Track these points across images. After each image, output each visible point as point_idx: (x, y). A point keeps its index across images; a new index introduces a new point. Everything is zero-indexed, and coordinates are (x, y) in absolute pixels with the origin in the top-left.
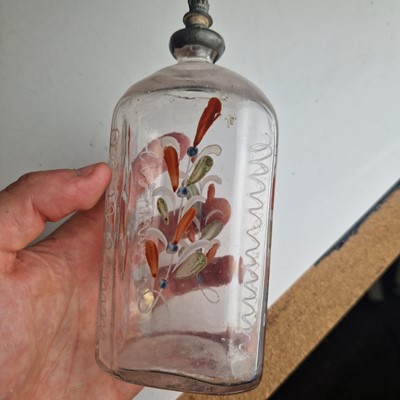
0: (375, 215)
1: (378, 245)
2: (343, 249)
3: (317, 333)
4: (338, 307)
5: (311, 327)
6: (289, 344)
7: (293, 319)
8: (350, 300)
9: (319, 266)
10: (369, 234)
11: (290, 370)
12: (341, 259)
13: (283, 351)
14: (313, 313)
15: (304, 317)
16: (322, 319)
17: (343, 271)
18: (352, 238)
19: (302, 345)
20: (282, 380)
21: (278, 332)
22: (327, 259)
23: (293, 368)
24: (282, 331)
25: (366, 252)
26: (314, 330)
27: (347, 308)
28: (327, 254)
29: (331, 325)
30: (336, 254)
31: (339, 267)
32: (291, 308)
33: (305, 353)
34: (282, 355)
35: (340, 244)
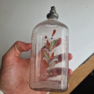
0: (92, 56)
1: (93, 63)
2: (85, 64)
3: (79, 82)
4: (83, 76)
5: (77, 80)
6: (72, 84)
7: (73, 78)
8: (86, 75)
9: (79, 67)
10: (91, 61)
11: (72, 90)
12: (84, 66)
13: (71, 85)
14: (78, 78)
15: (76, 78)
16: (80, 79)
17: (85, 69)
18: (87, 61)
19: (75, 85)
20: (70, 92)
21: (70, 81)
22: (81, 66)
23: (73, 89)
24: (71, 81)
25: (90, 65)
26: (78, 81)
27: (85, 77)
28: (81, 65)
29: (82, 80)
30: (83, 65)
31: (84, 68)
32: (73, 76)
33: (76, 86)
34: (71, 86)
35: (84, 63)
